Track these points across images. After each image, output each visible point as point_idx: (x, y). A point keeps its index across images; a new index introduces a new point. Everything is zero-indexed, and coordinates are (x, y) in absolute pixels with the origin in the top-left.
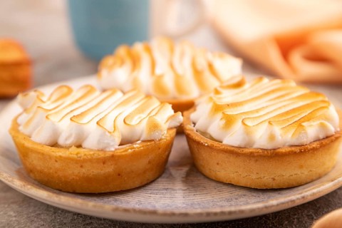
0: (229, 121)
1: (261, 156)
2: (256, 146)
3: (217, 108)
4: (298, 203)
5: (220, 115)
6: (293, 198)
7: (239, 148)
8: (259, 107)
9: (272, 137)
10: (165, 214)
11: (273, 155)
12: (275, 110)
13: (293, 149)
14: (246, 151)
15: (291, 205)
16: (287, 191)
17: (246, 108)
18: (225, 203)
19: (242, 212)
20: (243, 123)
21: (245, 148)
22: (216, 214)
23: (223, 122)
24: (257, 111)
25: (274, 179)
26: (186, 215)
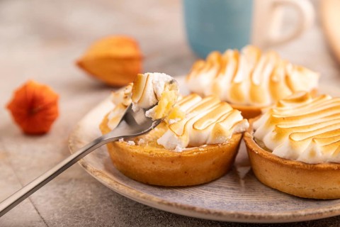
0: (280, 134)
1: (301, 169)
2: (299, 159)
3: (273, 121)
4: (326, 216)
5: (273, 128)
6: (321, 210)
7: (284, 159)
8: (312, 123)
9: (313, 153)
10: (201, 212)
11: (312, 169)
12: (326, 127)
13: (332, 166)
14: (289, 163)
15: (318, 217)
16: (326, 203)
17: (301, 123)
18: (266, 207)
19: (271, 217)
20: (290, 138)
21: (289, 160)
22: (246, 217)
23: (275, 134)
24: (309, 127)
25: (314, 190)
26: (220, 214)
